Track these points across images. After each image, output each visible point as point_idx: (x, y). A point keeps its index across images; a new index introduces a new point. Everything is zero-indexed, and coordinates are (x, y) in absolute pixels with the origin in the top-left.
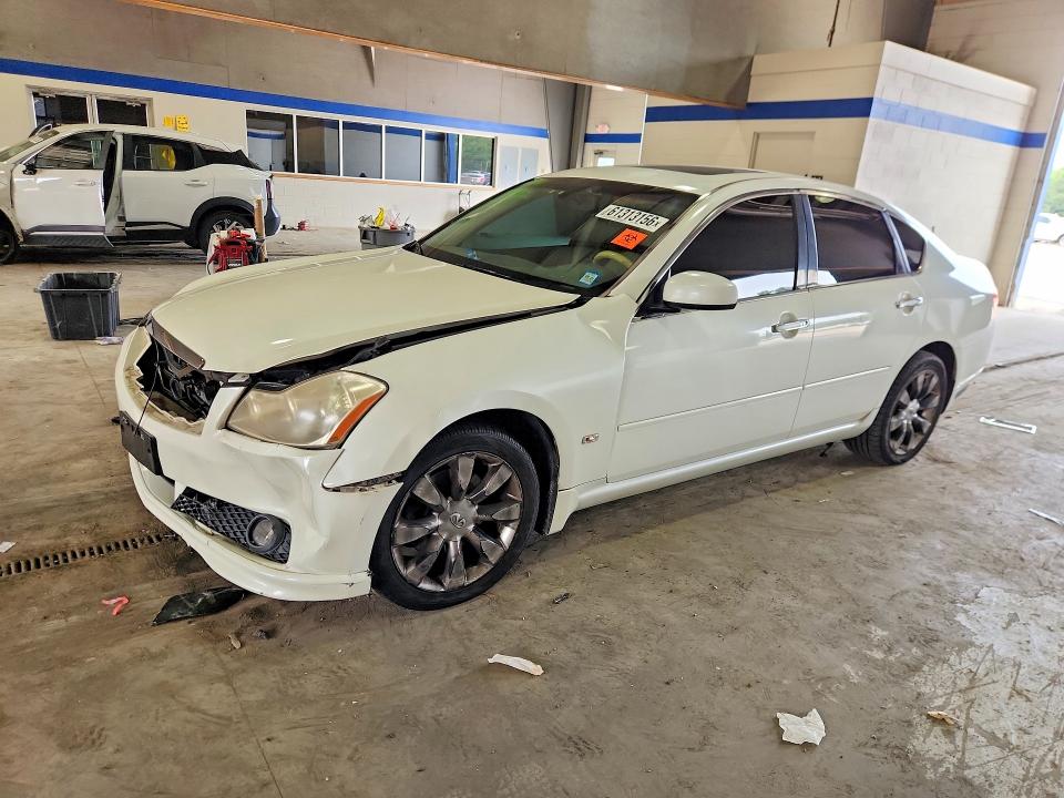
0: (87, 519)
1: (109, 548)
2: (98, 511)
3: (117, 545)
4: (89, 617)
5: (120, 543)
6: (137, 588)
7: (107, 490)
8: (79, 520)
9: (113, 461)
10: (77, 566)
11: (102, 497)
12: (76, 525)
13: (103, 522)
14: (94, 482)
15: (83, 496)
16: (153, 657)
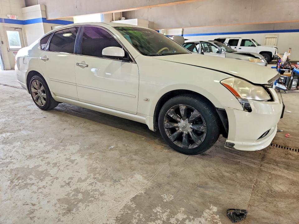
0: (288, 158)
1: (285, 148)
2: (283, 160)
3: (282, 148)
4: (295, 137)
5: (280, 148)
6: (281, 137)
7: (276, 167)
8: (291, 159)
9: (264, 182)
10: (296, 147)
11: (279, 165)
12: (293, 158)
13: (283, 155)
14: (280, 173)
15: (286, 169)
16: (285, 128)
